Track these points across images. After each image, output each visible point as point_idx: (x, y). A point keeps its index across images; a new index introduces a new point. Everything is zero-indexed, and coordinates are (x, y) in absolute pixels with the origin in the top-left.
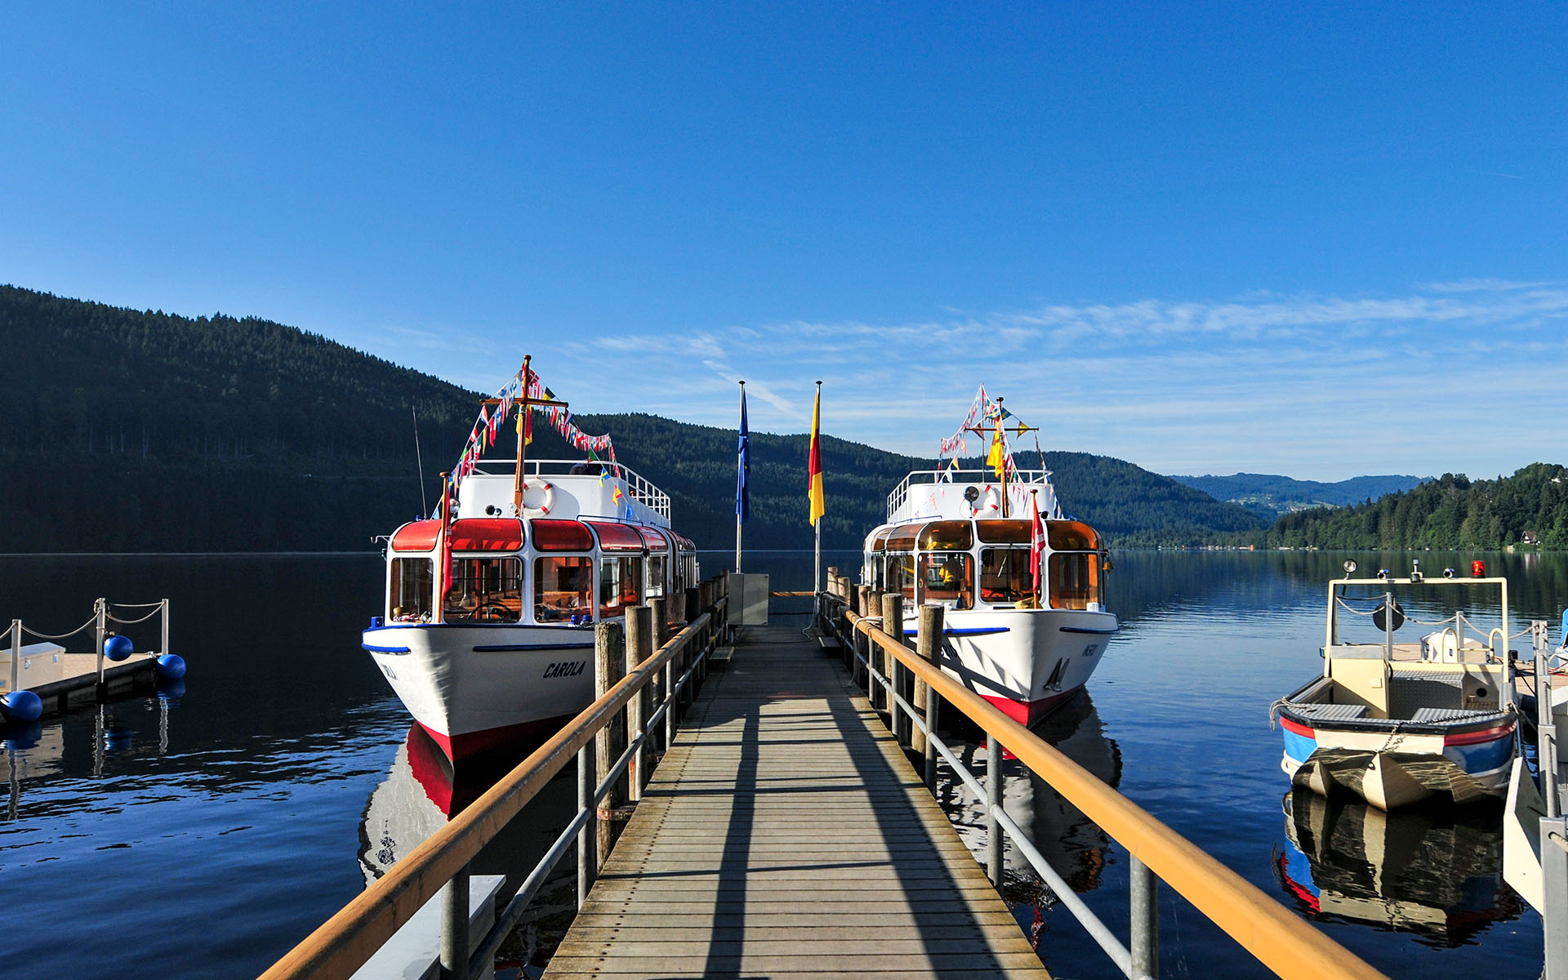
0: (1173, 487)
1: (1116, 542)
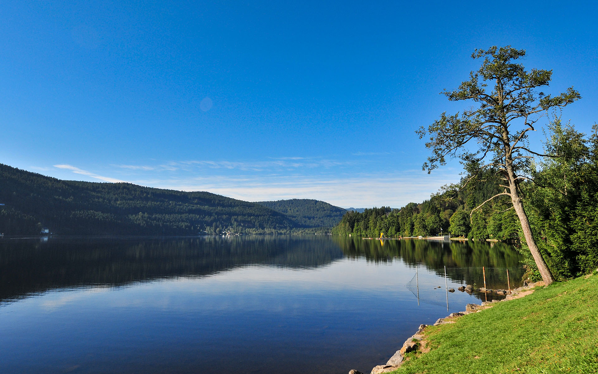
0: (342, 212)
1: (300, 232)
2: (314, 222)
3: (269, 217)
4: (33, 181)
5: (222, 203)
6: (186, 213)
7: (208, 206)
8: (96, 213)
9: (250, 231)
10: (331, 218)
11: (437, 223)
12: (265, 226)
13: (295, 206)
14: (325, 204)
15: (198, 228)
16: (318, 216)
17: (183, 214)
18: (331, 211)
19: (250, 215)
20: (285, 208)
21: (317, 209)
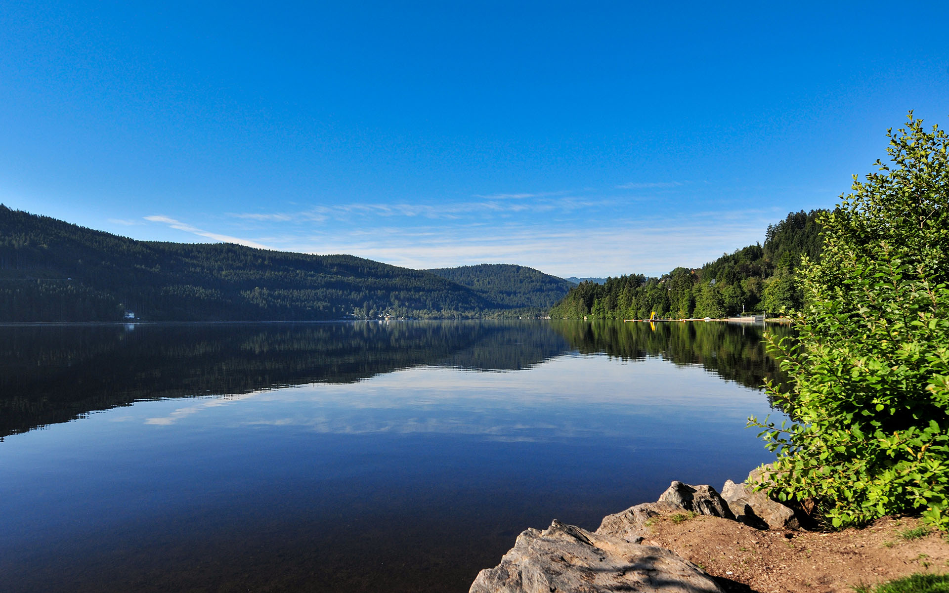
2: (515, 300)
3: (447, 293)
4: (101, 243)
5: (375, 272)
6: (323, 287)
7: (354, 276)
8: (195, 289)
9: (419, 314)
10: (543, 293)
11: (737, 297)
12: (442, 306)
13: (485, 275)
14: (532, 272)
15: (342, 309)
16: (522, 290)
17: (319, 289)
18: (543, 282)
19: (418, 289)
20: (469, 278)
21: (520, 280)
